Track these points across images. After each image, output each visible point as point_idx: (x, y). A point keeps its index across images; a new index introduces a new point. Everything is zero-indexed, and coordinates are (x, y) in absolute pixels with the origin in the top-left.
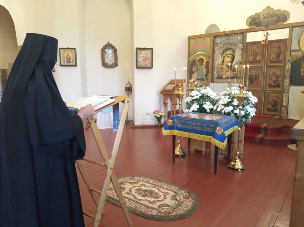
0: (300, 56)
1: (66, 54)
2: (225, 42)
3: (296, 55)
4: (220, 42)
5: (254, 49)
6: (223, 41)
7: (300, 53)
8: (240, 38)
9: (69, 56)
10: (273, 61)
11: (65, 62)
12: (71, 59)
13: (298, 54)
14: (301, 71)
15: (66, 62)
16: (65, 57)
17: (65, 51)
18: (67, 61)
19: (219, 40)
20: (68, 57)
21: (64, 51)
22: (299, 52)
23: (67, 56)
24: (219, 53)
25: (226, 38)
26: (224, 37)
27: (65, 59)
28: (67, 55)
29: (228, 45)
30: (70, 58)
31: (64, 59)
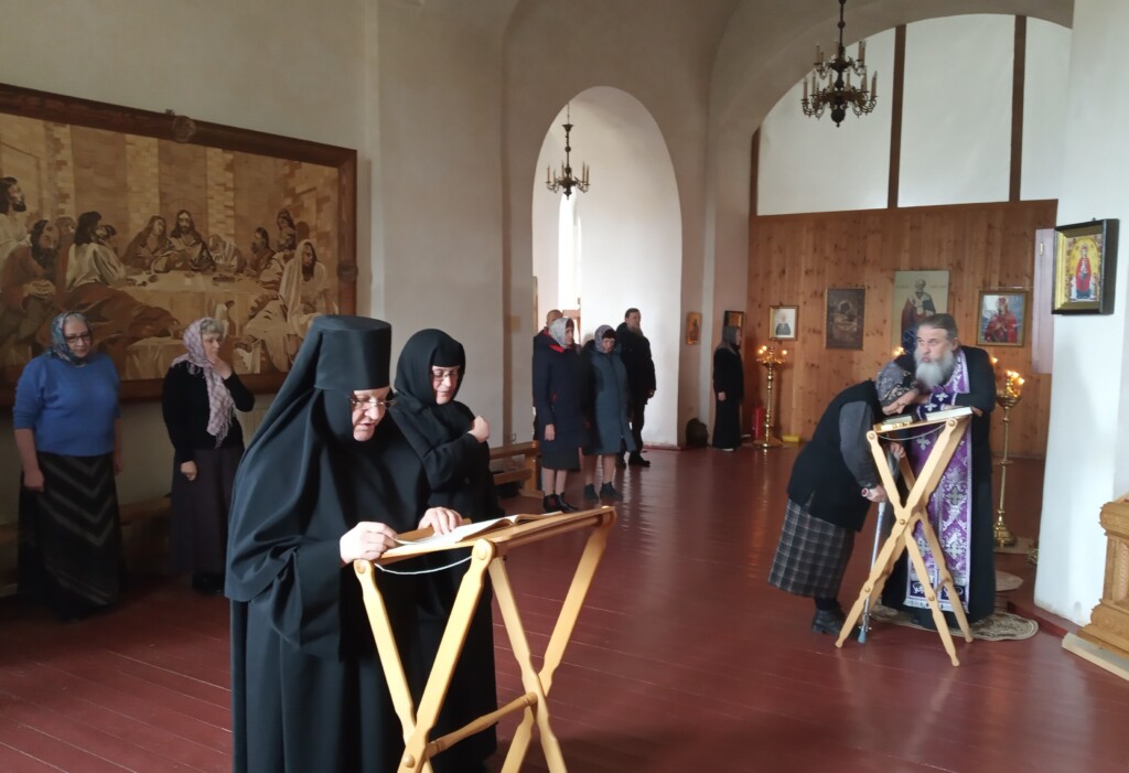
1: (1078, 255)
9: (1088, 266)
11: (1070, 295)
12: (1092, 280)
15: (1074, 295)
16: (1073, 272)
17: (1075, 242)
18: (1078, 291)
20: (1083, 266)
21: (1071, 240)
23: (1080, 265)
27: (1074, 282)
28: (1082, 259)
30: (1088, 276)
31: (1071, 279)
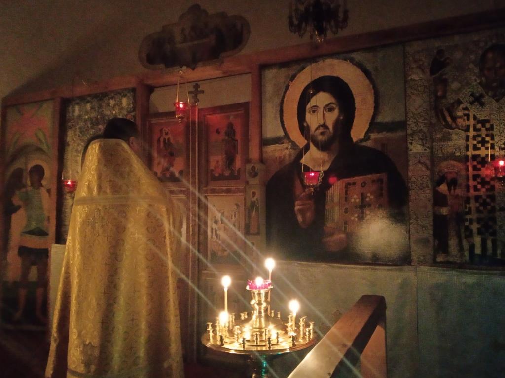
0: (287, 157)
2: (92, 115)
3: (277, 154)
4: (80, 117)
5: (164, 136)
6: (87, 113)
7: (287, 148)
8: (129, 104)
10: (217, 175)
13: (283, 153)
14: (297, 208)
19: (77, 108)
22: (285, 145)
24: (77, 151)
25: (95, 103)
26: (88, 102)
29: (98, 124)
